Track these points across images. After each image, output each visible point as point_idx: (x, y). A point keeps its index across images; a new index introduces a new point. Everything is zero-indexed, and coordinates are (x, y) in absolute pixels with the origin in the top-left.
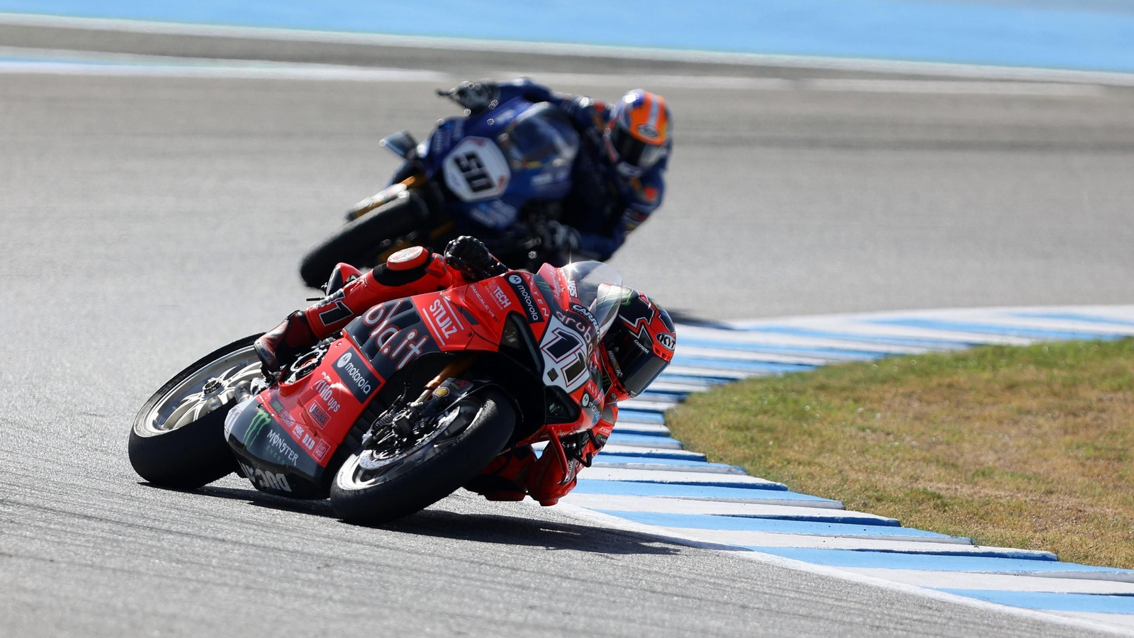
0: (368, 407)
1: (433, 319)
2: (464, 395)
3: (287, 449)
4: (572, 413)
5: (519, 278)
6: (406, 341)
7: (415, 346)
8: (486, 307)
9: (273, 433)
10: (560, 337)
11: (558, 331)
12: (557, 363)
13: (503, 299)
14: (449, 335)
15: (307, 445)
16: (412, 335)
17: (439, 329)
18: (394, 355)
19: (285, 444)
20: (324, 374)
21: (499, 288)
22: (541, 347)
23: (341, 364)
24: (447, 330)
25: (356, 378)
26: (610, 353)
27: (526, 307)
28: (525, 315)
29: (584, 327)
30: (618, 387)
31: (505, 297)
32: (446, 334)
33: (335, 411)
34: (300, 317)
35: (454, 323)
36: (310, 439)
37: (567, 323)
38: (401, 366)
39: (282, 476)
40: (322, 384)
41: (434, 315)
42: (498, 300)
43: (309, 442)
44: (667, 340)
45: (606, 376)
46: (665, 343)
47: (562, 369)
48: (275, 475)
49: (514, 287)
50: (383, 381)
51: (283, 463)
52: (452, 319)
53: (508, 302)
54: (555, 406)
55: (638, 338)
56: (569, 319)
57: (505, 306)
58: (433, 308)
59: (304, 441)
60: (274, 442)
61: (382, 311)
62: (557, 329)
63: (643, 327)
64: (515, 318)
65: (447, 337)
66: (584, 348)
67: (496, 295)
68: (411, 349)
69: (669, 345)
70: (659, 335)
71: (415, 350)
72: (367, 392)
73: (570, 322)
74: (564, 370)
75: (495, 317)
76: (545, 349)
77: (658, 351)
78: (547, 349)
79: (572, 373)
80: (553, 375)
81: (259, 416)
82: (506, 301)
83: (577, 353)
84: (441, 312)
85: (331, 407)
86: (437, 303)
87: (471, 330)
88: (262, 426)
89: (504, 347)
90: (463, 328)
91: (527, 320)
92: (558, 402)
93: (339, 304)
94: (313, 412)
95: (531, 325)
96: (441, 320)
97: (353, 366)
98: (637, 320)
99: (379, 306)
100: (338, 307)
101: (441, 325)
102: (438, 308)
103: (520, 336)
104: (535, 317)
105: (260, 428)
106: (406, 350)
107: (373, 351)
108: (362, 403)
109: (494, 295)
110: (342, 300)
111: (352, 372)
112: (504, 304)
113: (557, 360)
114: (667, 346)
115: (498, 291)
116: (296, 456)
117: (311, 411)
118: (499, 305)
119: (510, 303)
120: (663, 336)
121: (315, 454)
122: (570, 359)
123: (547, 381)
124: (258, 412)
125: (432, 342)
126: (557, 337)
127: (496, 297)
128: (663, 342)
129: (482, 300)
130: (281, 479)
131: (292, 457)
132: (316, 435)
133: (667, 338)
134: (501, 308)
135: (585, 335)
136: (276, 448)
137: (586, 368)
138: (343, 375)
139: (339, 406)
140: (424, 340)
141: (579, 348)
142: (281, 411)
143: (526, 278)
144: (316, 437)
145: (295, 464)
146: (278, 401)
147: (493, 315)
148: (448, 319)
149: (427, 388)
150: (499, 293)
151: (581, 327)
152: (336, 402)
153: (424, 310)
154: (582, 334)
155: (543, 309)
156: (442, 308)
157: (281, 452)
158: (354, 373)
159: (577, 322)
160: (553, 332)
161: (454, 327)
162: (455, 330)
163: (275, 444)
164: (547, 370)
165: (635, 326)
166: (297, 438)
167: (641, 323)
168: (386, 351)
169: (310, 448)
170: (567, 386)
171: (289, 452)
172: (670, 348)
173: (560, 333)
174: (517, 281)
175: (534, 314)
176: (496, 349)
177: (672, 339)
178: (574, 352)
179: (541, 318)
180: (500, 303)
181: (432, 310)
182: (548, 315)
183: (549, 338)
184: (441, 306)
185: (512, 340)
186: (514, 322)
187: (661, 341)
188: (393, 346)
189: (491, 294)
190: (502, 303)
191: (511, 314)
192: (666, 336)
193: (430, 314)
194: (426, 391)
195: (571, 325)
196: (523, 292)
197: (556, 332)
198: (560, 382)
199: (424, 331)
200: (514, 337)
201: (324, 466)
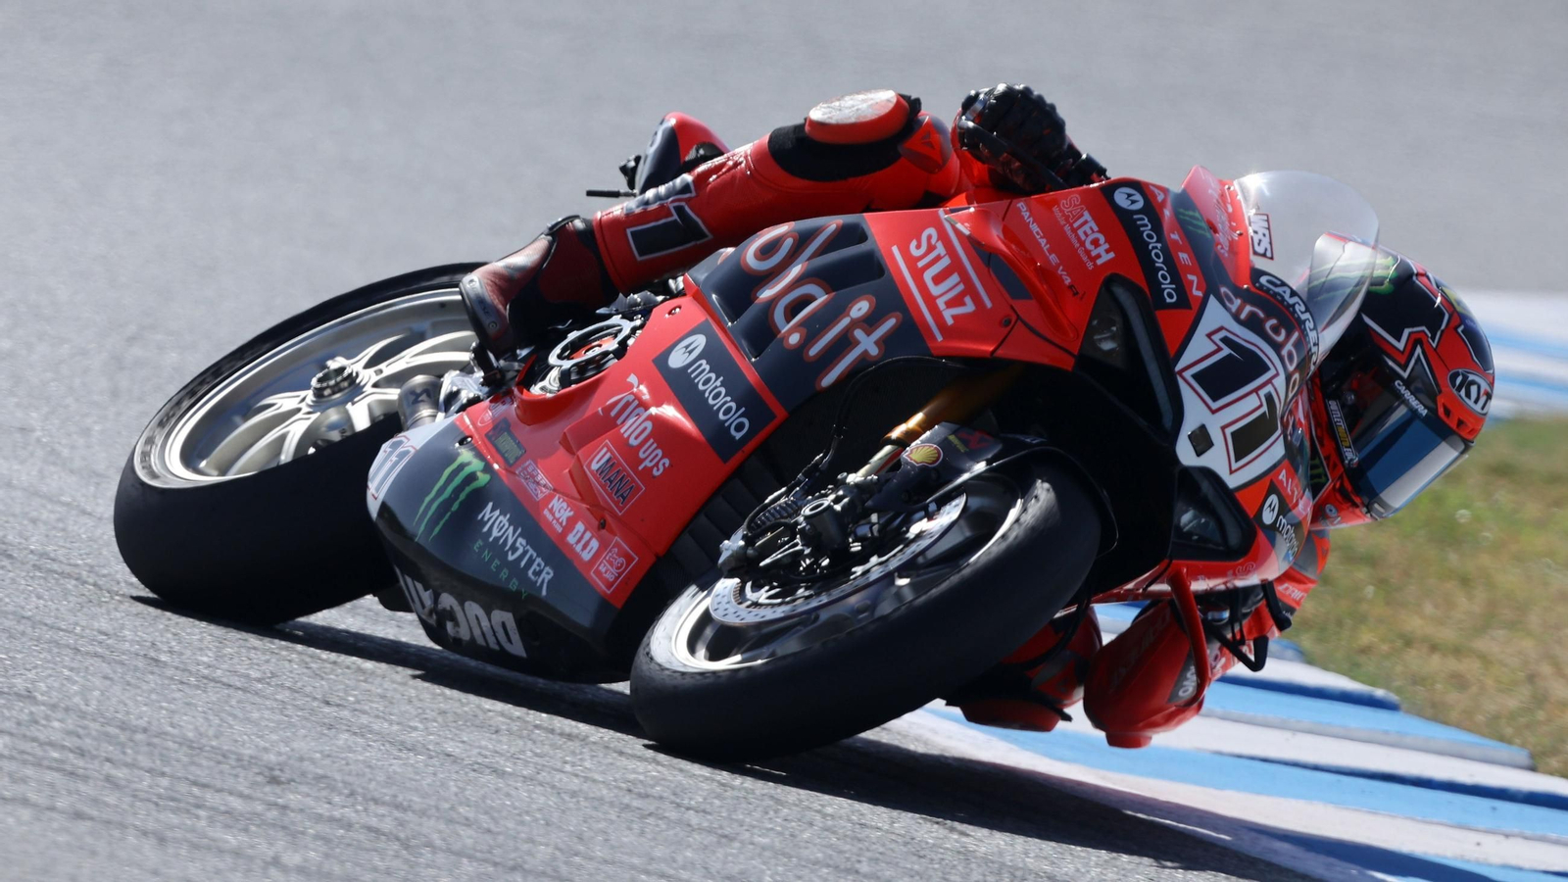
0: (738, 473)
1: (918, 275)
2: (980, 467)
3: (525, 553)
4: (1234, 537)
5: (1138, 197)
6: (845, 322)
7: (868, 334)
8: (1053, 258)
9: (492, 510)
10: (1226, 351)
11: (1223, 334)
12: (1214, 412)
13: (1096, 243)
14: (954, 317)
15: (578, 548)
16: (861, 308)
17: (930, 300)
18: (813, 351)
19: (521, 541)
20: (633, 379)
21: (1087, 216)
22: (1178, 368)
23: (677, 360)
24: (950, 304)
25: (715, 398)
26: (1333, 405)
27: (1150, 270)
28: (1146, 290)
29: (1283, 332)
30: (1342, 491)
31: (1102, 239)
32: (948, 315)
33: (656, 473)
34: (578, 233)
35: (970, 290)
36: (588, 535)
37: (1243, 316)
38: (828, 380)
39: (508, 618)
40: (628, 404)
41: (921, 264)
42: (1082, 244)
43: (583, 543)
44: (1474, 389)
45: (1317, 461)
46: (1468, 395)
47: (1223, 428)
48: (488, 614)
49: (1125, 216)
50: (780, 413)
51: (514, 585)
52: (965, 278)
53: (1107, 251)
54: (1195, 517)
55: (1405, 375)
56: (1248, 308)
57: (1099, 262)
58: (918, 247)
59: (571, 539)
60: (495, 533)
61: (789, 242)
62: (1221, 329)
63: (1419, 350)
64: (1120, 292)
65: (950, 321)
66: (1280, 382)
67: (1080, 232)
68: (857, 343)
69: (1476, 402)
70: (1456, 375)
71: (868, 344)
72: (738, 436)
73: (1252, 315)
74: (1229, 431)
75: (1071, 287)
76: (1188, 374)
77: (1447, 412)
78: (1194, 376)
79: (1246, 441)
80: (1202, 441)
81: (462, 467)
82: (1101, 250)
83: (1262, 393)
84: (938, 258)
85: (647, 463)
86: (929, 237)
87: (1011, 312)
88: (468, 489)
89: (1088, 361)
90: (989, 304)
91: (1150, 301)
92: (1203, 506)
93: (680, 210)
94: (601, 471)
95: (1159, 314)
96: (938, 279)
97: (708, 368)
98: (1407, 332)
99: (782, 229)
100: (675, 217)
101: (935, 290)
102: (931, 248)
103: (1128, 337)
104: (1170, 296)
105: (462, 496)
106: (845, 342)
107: (761, 335)
108: (725, 461)
109: (1075, 231)
110: (688, 201)
111: (705, 384)
112: (1099, 256)
113: (1215, 405)
114: (1471, 403)
115: (1086, 222)
116: (548, 574)
117: (595, 466)
118: (1085, 259)
119: (1112, 255)
120: (1465, 378)
121: (598, 573)
122: (1245, 406)
123: (1186, 454)
124: (458, 455)
125: (910, 330)
126: (1219, 349)
127: (1077, 235)
128: (1463, 393)
129: (1043, 242)
130: (504, 625)
131: (538, 574)
132: (603, 525)
133: (1473, 383)
134: (1090, 266)
135: (1284, 352)
136: (498, 548)
137: (1279, 432)
138: (680, 386)
139: (667, 461)
140: (890, 323)
141: (1269, 381)
142: (517, 459)
143: (1155, 197)
144: (604, 532)
145: (544, 593)
146: (510, 434)
147: (1068, 281)
148: (955, 278)
149: (890, 442)
150: (1086, 228)
151: (1276, 330)
152: (659, 452)
153: (895, 250)
154: (1277, 347)
155: (1191, 277)
156: (940, 249)
157: (511, 558)
158: (710, 386)
159: (1269, 316)
160: (1209, 336)
161: (968, 299)
162: (969, 307)
163: (497, 539)
164: (1187, 429)
165: (1401, 346)
166: (554, 530)
167: (1416, 341)
168: (794, 339)
169: (586, 556)
170: (1231, 472)
171: (531, 562)
172: (1478, 408)
173: (1225, 340)
174: (1133, 202)
175: (1168, 287)
176: (1068, 364)
177: (1484, 386)
178: (1256, 390)
179: (1184, 300)
180: (1088, 252)
181: (916, 253)
182: (1199, 294)
183: (1199, 350)
184: (940, 245)
185: (1107, 346)
186: (1116, 300)
187: (1459, 389)
188: (813, 329)
189: (1067, 228)
190: (1094, 254)
191: (1111, 280)
192: (1471, 377)
193: (911, 262)
194: (888, 449)
195: (1253, 324)
196: (1147, 231)
197: (1217, 337)
198: (1217, 459)
199: (891, 300)
200: (1113, 338)
201: (619, 605)
